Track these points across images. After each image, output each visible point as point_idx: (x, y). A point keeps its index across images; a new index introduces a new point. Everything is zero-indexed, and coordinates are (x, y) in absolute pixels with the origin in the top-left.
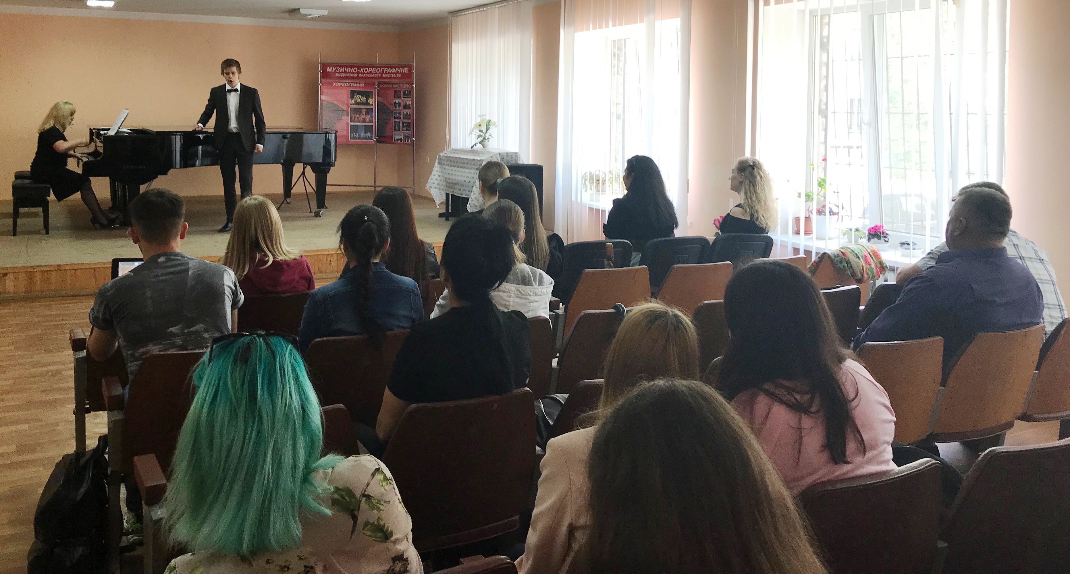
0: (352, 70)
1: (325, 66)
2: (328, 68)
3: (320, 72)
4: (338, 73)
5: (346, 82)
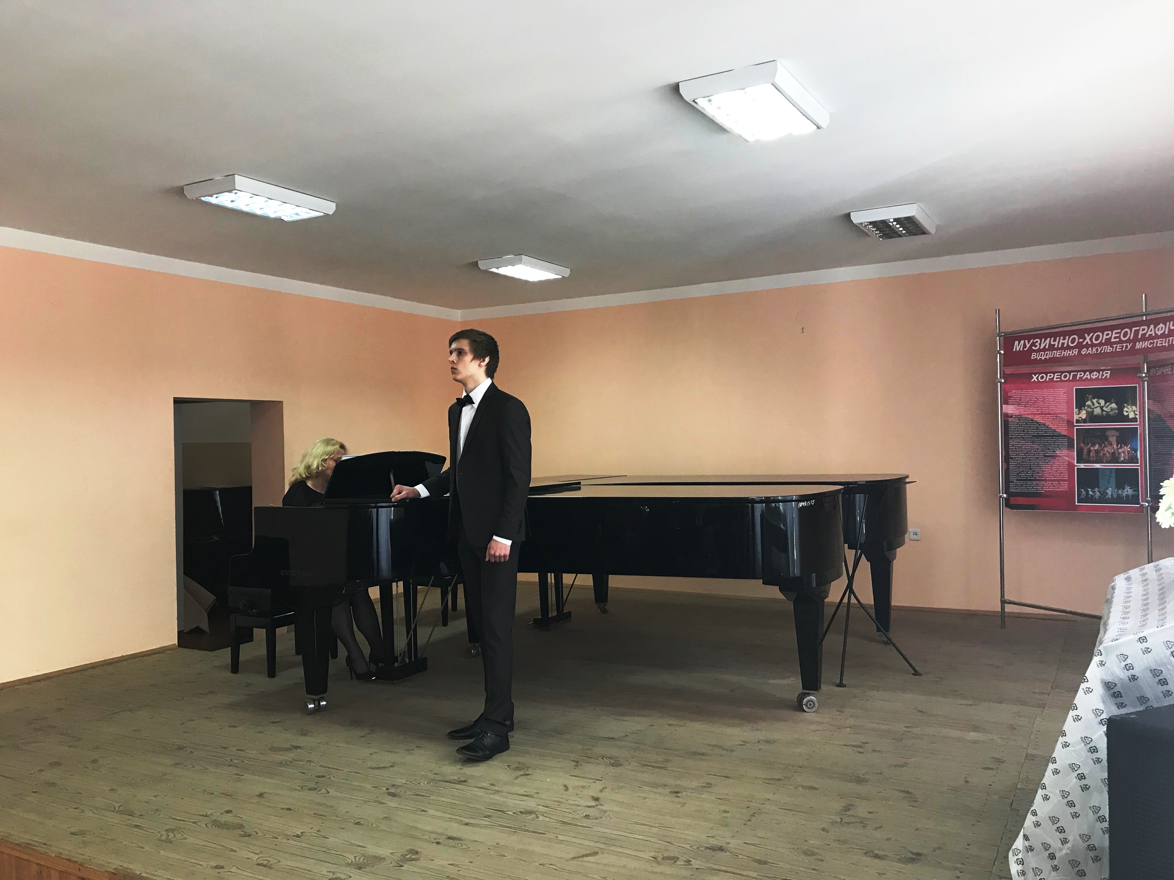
0: (1066, 341)
1: (1008, 339)
3: (1000, 354)
4: (1039, 351)
5: (1062, 372)
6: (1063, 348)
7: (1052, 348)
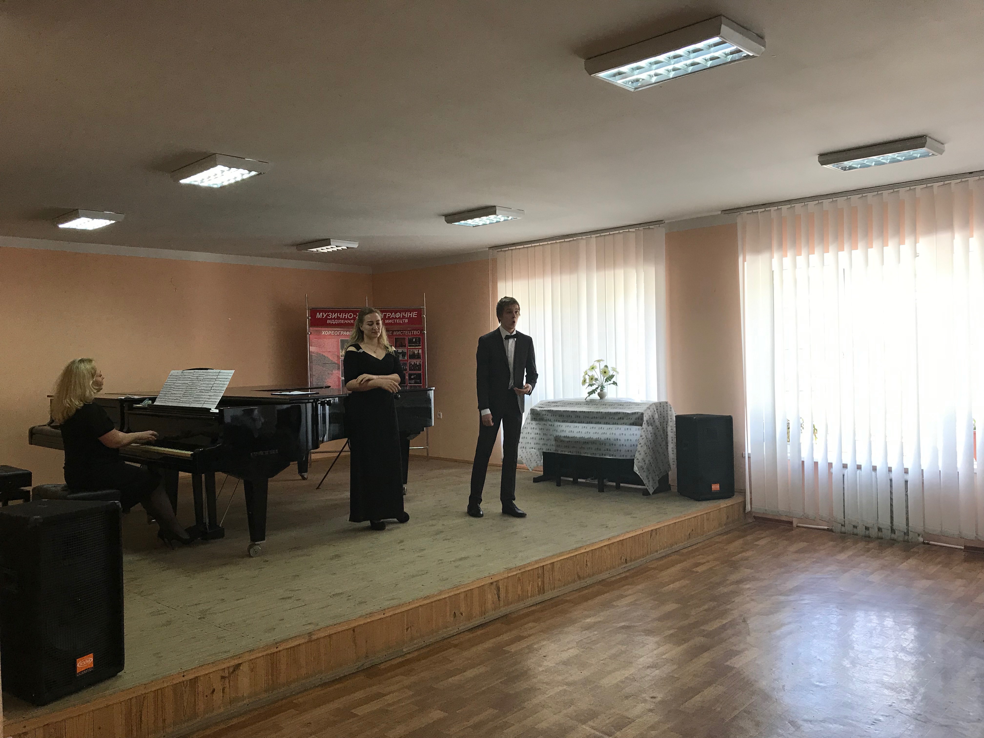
0: (346, 316)
1: (313, 312)
2: (318, 313)
3: (309, 319)
4: (329, 319)
5: (335, 331)
6: (345, 319)
7: (338, 318)
